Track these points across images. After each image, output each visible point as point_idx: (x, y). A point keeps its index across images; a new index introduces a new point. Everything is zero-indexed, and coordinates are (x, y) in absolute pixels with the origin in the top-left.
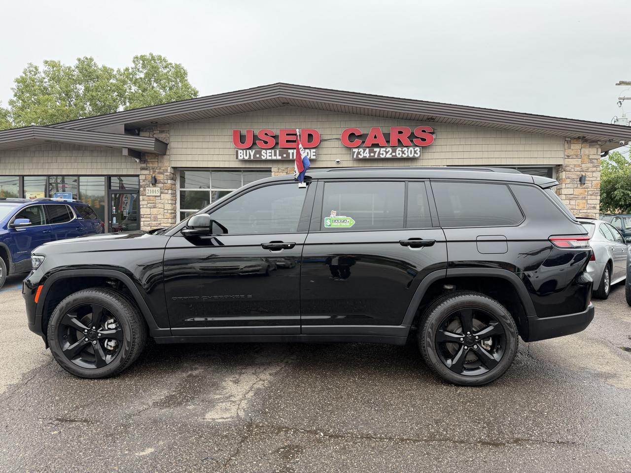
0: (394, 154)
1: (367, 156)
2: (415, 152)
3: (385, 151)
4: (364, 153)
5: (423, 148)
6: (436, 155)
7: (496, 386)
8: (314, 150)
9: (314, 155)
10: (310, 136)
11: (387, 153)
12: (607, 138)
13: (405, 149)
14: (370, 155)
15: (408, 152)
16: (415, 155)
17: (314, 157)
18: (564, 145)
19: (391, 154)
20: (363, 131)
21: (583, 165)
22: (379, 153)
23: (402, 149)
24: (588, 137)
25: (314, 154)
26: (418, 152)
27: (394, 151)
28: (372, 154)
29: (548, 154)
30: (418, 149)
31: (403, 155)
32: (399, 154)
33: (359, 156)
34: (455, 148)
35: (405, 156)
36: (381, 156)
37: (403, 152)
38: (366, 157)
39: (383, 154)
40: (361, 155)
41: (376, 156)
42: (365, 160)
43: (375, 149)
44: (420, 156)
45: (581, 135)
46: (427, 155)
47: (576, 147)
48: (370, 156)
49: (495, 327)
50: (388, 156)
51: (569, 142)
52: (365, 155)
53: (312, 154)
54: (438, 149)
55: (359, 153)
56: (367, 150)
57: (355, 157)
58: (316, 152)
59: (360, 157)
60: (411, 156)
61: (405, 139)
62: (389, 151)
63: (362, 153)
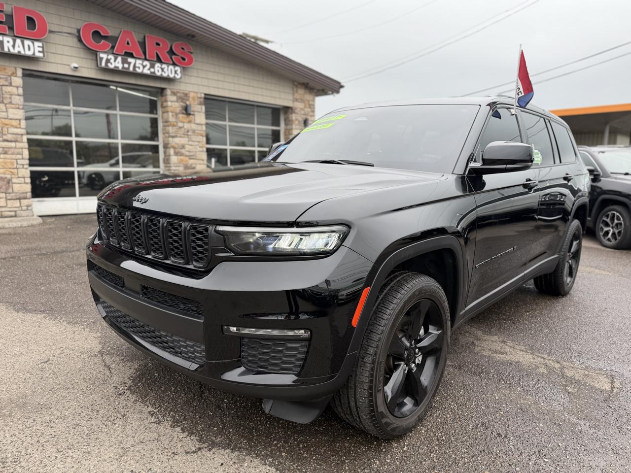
0: (152, 70)
1: (120, 66)
2: (176, 72)
3: (142, 64)
4: (115, 61)
5: (184, 69)
6: (193, 80)
8: (40, 44)
9: (39, 52)
10: (30, 19)
11: (144, 67)
13: (164, 66)
14: (123, 65)
15: (168, 70)
16: (176, 75)
17: (41, 55)
18: (293, 88)
19: (149, 69)
20: (111, 33)
21: (306, 110)
22: (135, 66)
25: (41, 49)
26: (178, 72)
27: (152, 66)
28: (126, 66)
30: (177, 68)
31: (163, 74)
32: (158, 71)
33: (109, 65)
35: (165, 75)
36: (137, 69)
37: (163, 70)
38: (118, 67)
39: (139, 68)
40: (111, 64)
41: (131, 69)
42: (115, 71)
43: (130, 60)
44: (181, 78)
46: (186, 79)
47: (301, 91)
48: (123, 67)
50: (146, 71)
51: (297, 86)
52: (117, 65)
53: (37, 49)
54: (194, 73)
55: (108, 61)
56: (119, 59)
57: (103, 64)
58: (43, 47)
59: (111, 66)
60: (172, 76)
61: (164, 55)
62: (146, 65)
63: (112, 61)
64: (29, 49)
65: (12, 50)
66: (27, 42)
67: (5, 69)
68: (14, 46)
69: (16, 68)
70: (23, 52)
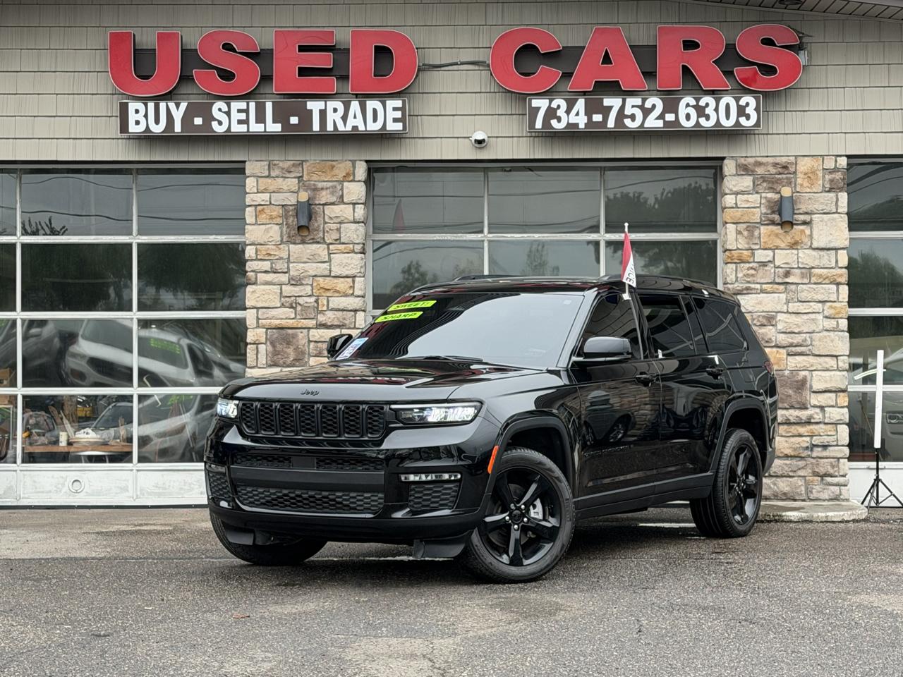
0: (670, 117)
1: (582, 121)
2: (742, 111)
3: (642, 107)
4: (568, 112)
5: (768, 98)
6: (812, 122)
8: (399, 103)
9: (395, 120)
10: (383, 52)
11: (646, 112)
13: (706, 100)
14: (590, 119)
15: (716, 110)
16: (743, 120)
17: (399, 126)
19: (661, 117)
20: (563, 37)
22: (621, 114)
23: (698, 100)
25: (398, 114)
26: (750, 110)
27: (671, 106)
28: (597, 118)
30: (748, 100)
31: (702, 121)
32: (688, 117)
33: (554, 123)
34: (873, 98)
35: (707, 124)
36: (628, 122)
37: (701, 111)
38: (576, 125)
39: (633, 117)
40: (559, 120)
41: (611, 123)
42: (572, 135)
43: (607, 102)
44: (757, 124)
46: (782, 122)
48: (590, 123)
50: (653, 122)
52: (573, 119)
53: (392, 115)
54: (815, 100)
55: (551, 113)
56: (581, 104)
57: (539, 124)
58: (402, 109)
59: (557, 126)
60: (728, 124)
61: (705, 68)
62: (654, 106)
63: (561, 113)
64: (375, 119)
65: (341, 127)
66: (372, 104)
67: (333, 167)
68: (344, 118)
69: (354, 162)
70: (362, 128)
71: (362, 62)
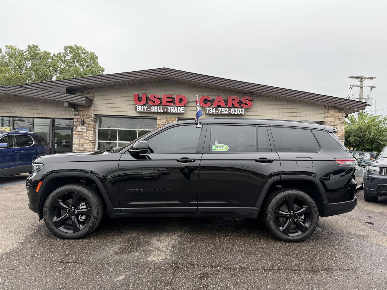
0: (230, 112)
1: (214, 112)
2: (242, 111)
3: (225, 110)
4: (212, 110)
5: (246, 109)
6: (254, 114)
7: (307, 242)
8: (183, 108)
9: (183, 111)
10: (181, 99)
11: (226, 111)
12: (348, 107)
13: (236, 109)
14: (216, 111)
15: (238, 111)
16: (242, 113)
17: (183, 112)
18: (325, 110)
19: (228, 112)
20: (212, 98)
21: (335, 122)
22: (221, 111)
23: (234, 109)
24: (338, 106)
25: (183, 110)
26: (243, 111)
27: (230, 110)
28: (217, 111)
29: (316, 115)
30: (243, 109)
31: (235, 113)
32: (233, 112)
33: (210, 112)
34: (264, 110)
35: (236, 113)
37: (235, 111)
39: (223, 112)
40: (211, 112)
41: (219, 113)
42: (213, 115)
43: (219, 109)
44: (244, 113)
45: (334, 105)
46: (249, 113)
47: (331, 112)
48: (216, 112)
49: (306, 208)
50: (227, 113)
51: (328, 109)
53: (182, 110)
54: (254, 110)
55: (209, 110)
56: (214, 109)
57: (207, 112)
59: (210, 113)
60: (239, 113)
61: (236, 104)
62: (227, 110)
63: (211, 110)
64: (179, 110)
65: (173, 112)
66: (179, 108)
67: (172, 118)
68: (174, 110)
69: (175, 118)
70: (177, 112)
71: (177, 101)
